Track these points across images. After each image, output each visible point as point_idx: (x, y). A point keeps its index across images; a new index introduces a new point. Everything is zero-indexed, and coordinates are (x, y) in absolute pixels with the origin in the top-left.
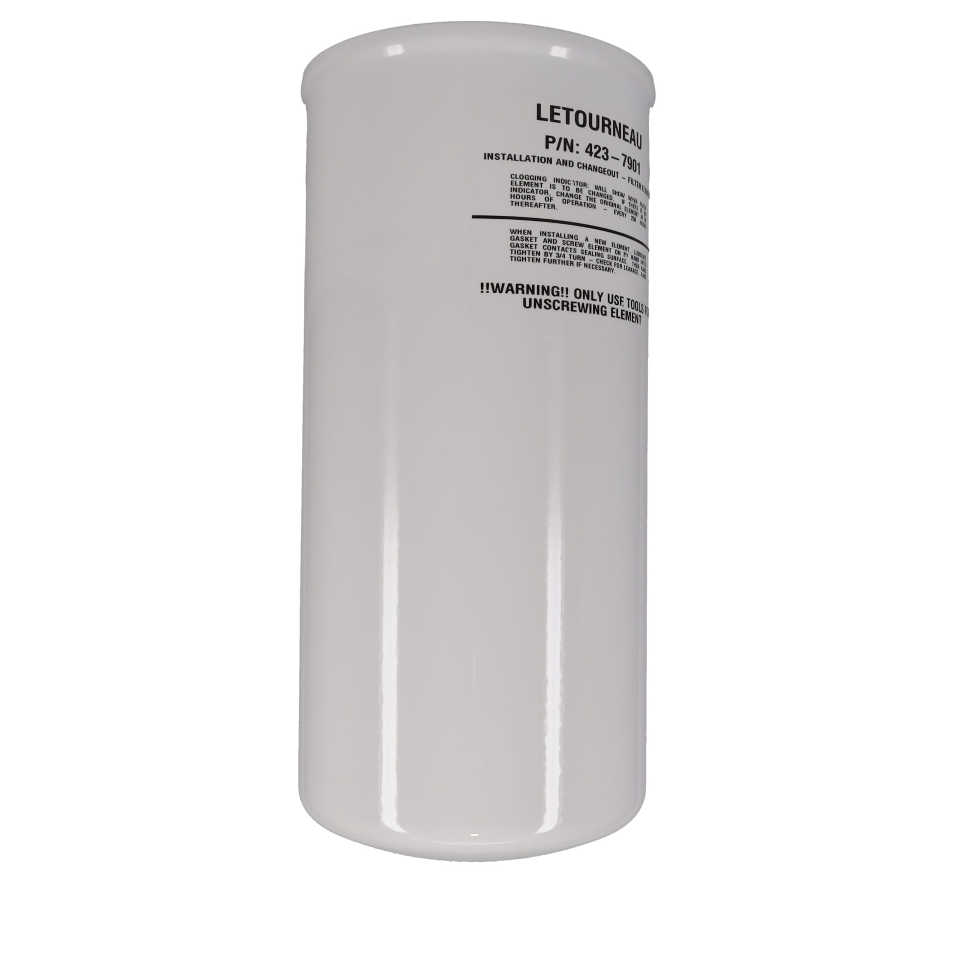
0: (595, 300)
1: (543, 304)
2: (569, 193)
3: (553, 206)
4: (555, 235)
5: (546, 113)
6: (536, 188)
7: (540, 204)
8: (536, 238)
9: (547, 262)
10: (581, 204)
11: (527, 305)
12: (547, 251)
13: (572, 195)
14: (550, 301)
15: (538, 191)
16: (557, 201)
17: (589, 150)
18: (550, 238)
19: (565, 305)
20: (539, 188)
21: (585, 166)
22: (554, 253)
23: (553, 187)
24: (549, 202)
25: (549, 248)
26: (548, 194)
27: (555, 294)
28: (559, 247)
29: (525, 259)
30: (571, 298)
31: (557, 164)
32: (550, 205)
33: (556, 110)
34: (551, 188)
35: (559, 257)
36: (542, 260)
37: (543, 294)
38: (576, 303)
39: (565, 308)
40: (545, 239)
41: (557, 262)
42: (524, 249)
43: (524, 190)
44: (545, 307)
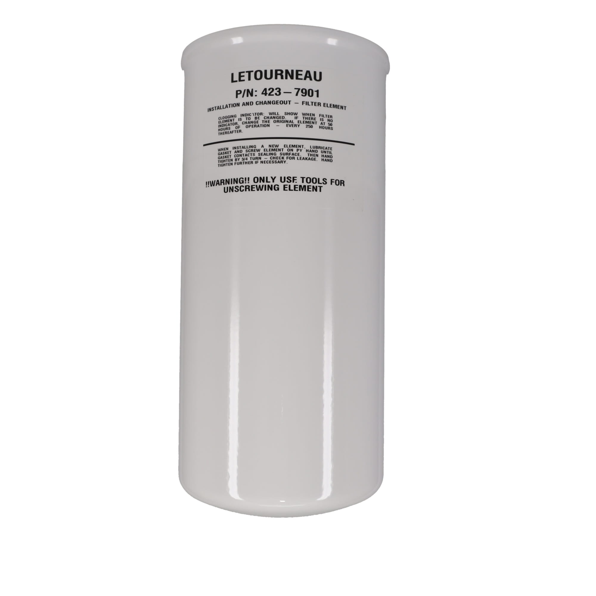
0: (270, 182)
1: (234, 189)
2: (250, 121)
3: (240, 131)
4: (241, 147)
5: (236, 78)
6: (231, 122)
7: (233, 131)
8: (230, 151)
9: (236, 165)
10: (258, 126)
11: (226, 191)
12: (237, 158)
13: (252, 122)
14: (238, 187)
15: (232, 124)
16: (243, 127)
17: (264, 92)
18: (238, 150)
19: (247, 188)
20: (233, 122)
21: (261, 103)
22: (241, 158)
23: (240, 119)
24: (238, 129)
25: (238, 156)
26: (237, 125)
27: (241, 182)
28: (243, 154)
29: (225, 165)
30: (251, 183)
31: (242, 106)
32: (239, 131)
33: (242, 74)
34: (239, 120)
35: (244, 160)
36: (234, 164)
37: (234, 183)
38: (254, 185)
39: (247, 190)
40: (236, 151)
41: (243, 163)
42: (224, 159)
43: (224, 125)
44: (235, 191)
